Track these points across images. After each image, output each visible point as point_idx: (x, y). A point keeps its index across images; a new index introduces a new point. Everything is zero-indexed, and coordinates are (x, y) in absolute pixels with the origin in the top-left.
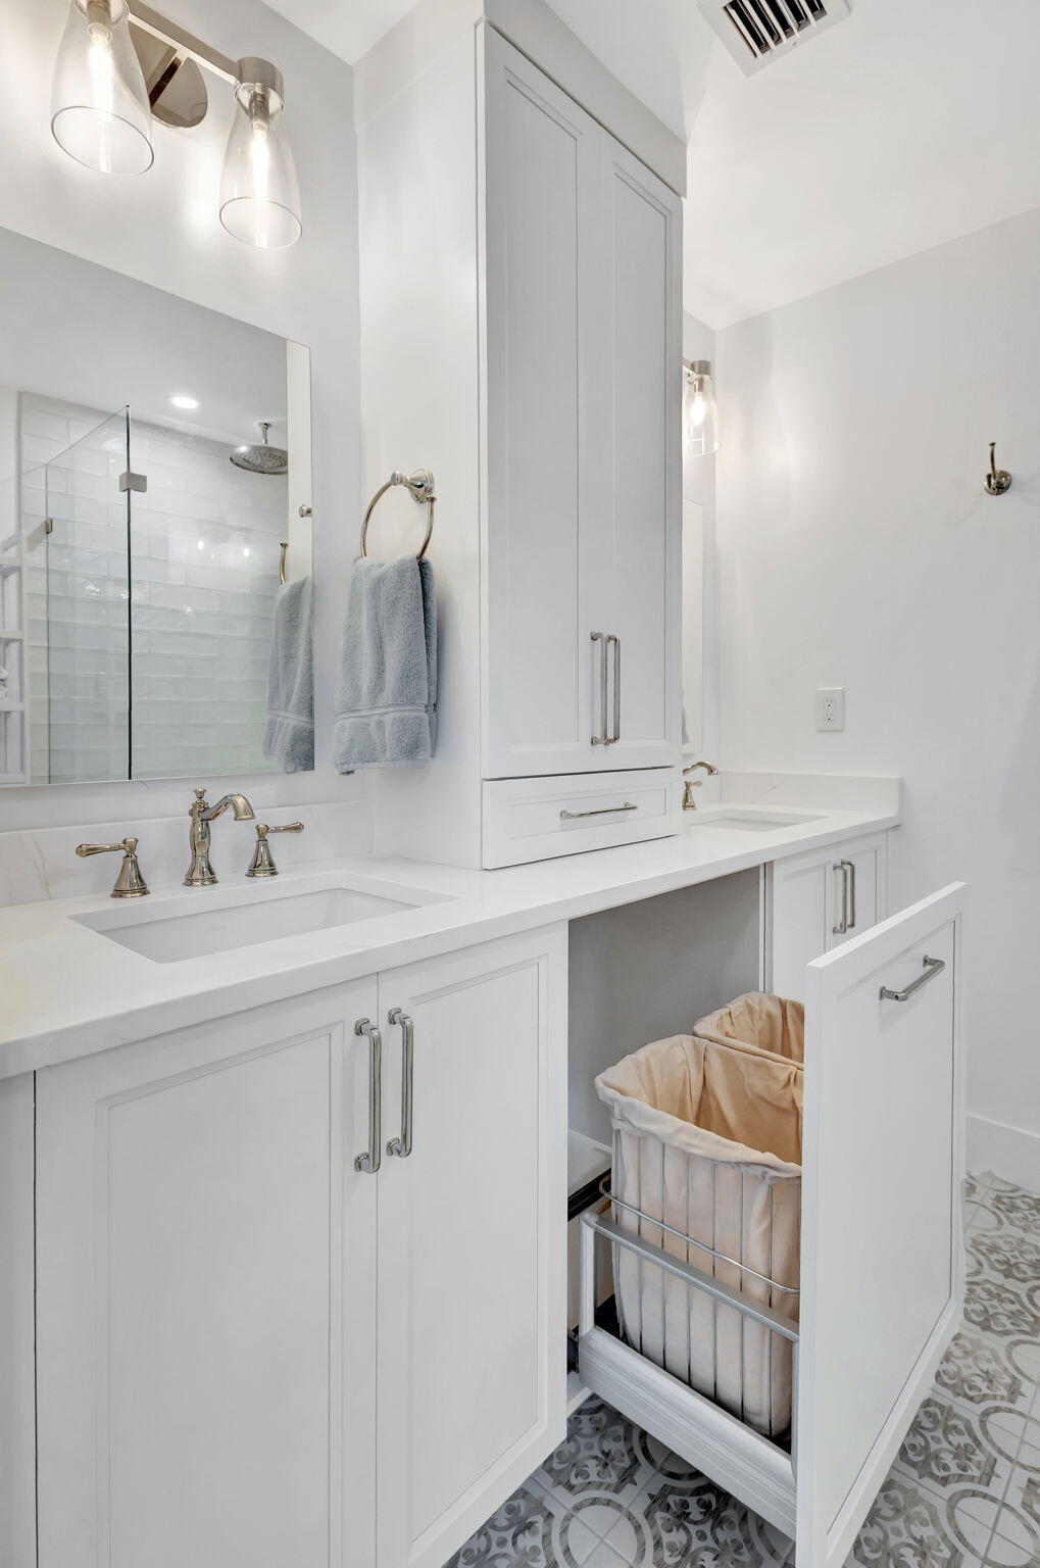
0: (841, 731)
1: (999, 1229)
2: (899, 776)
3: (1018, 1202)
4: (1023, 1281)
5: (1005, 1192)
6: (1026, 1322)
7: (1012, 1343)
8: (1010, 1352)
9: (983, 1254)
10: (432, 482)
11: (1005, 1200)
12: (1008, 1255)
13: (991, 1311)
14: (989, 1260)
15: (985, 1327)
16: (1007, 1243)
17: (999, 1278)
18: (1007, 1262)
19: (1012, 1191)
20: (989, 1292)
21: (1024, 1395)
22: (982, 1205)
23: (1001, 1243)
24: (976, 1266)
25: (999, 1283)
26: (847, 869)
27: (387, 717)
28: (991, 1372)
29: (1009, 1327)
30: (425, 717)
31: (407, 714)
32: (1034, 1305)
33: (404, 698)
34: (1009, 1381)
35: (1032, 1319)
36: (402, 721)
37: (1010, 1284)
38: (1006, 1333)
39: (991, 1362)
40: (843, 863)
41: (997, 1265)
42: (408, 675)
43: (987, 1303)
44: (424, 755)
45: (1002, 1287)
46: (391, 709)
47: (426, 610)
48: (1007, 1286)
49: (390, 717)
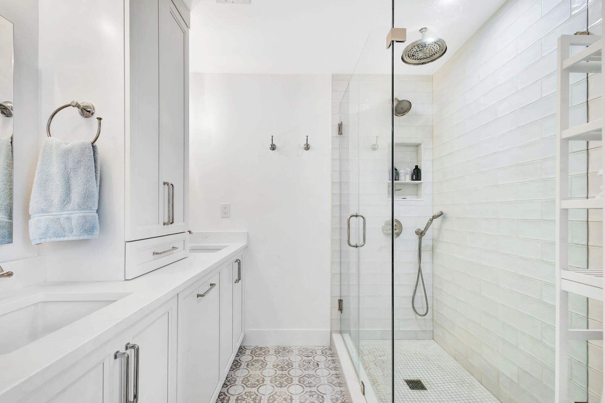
0: (229, 217)
1: (278, 359)
2: (247, 231)
3: (280, 350)
4: (286, 370)
5: (276, 349)
6: (289, 380)
7: (288, 387)
8: (288, 390)
9: (276, 368)
10: (94, 109)
11: (277, 351)
12: (281, 365)
13: (281, 382)
14: (278, 369)
15: (281, 387)
16: (280, 362)
17: (280, 372)
18: (282, 367)
19: (278, 348)
20: (279, 377)
21: (294, 399)
22: (272, 355)
23: (279, 363)
24: (275, 372)
25: (281, 374)
26: (238, 262)
27: (73, 216)
28: (285, 397)
29: (286, 384)
30: (97, 215)
31: (88, 214)
32: (290, 375)
33: (83, 206)
34: (290, 397)
35: (290, 379)
36: (84, 217)
37: (284, 372)
38: (286, 386)
39: (285, 395)
40: (237, 260)
41: (279, 369)
42: (86, 197)
43: (280, 380)
44: (97, 232)
45: (282, 374)
46: (76, 212)
47: (96, 167)
48: (283, 374)
49: (76, 216)
